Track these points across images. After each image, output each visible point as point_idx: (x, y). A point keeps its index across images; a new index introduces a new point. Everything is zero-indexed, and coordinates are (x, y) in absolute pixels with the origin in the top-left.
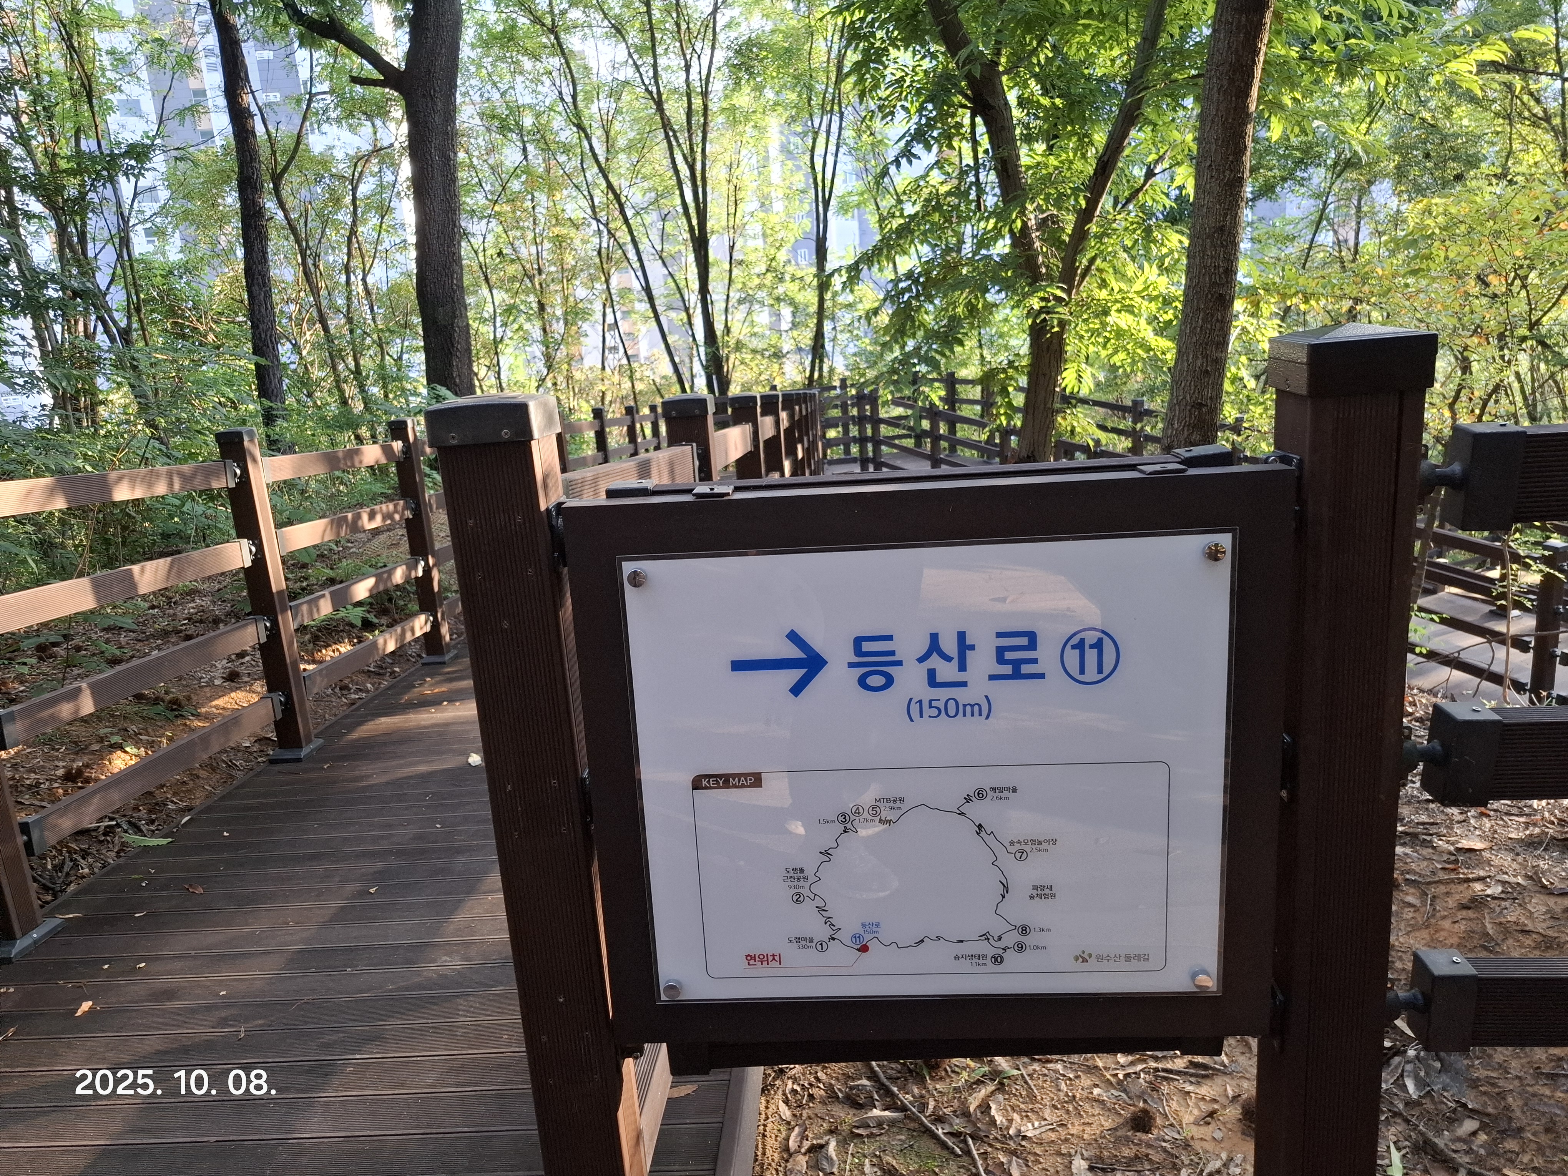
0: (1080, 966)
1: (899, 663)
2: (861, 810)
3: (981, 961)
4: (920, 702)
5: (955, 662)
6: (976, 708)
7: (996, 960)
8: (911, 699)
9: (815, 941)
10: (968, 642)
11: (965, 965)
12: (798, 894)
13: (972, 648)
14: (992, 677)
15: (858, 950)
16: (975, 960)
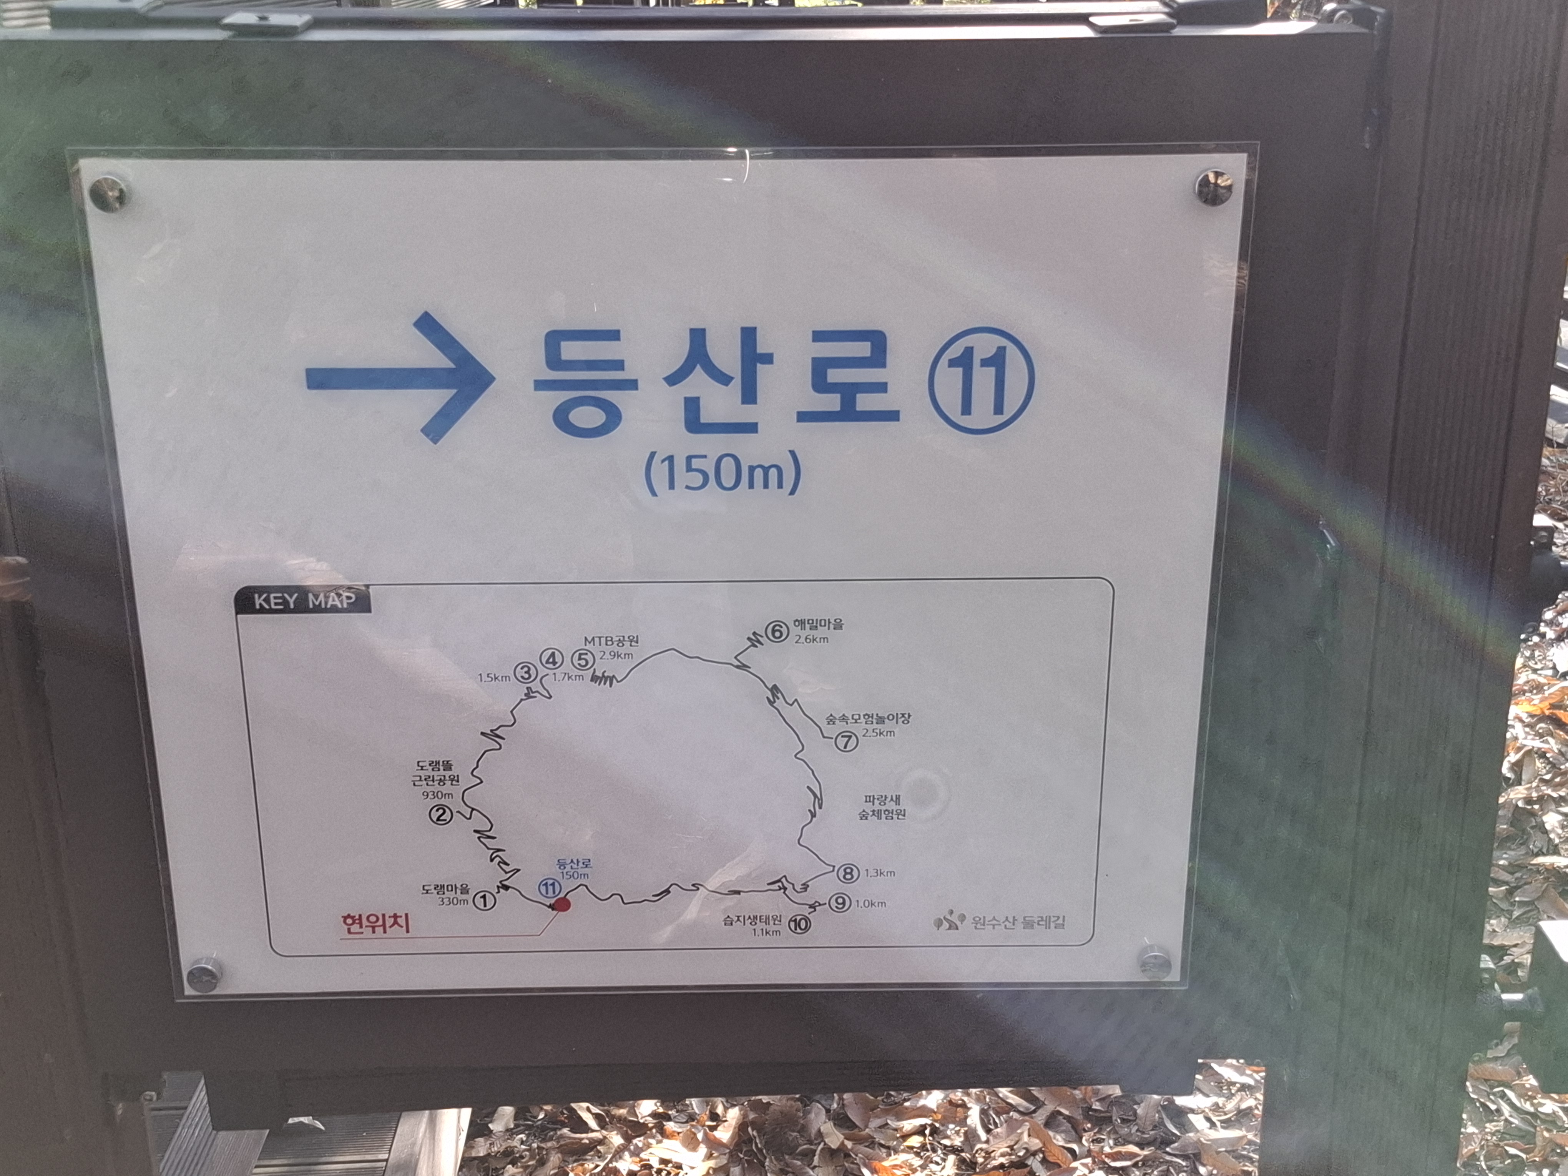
0: (945, 935)
1: (633, 385)
2: (558, 659)
3: (771, 927)
4: (671, 459)
5: (737, 383)
6: (773, 472)
7: (797, 924)
8: (653, 454)
9: (472, 893)
10: (760, 350)
11: (742, 934)
12: (442, 808)
13: (768, 359)
14: (803, 417)
15: (550, 906)
16: (760, 925)
